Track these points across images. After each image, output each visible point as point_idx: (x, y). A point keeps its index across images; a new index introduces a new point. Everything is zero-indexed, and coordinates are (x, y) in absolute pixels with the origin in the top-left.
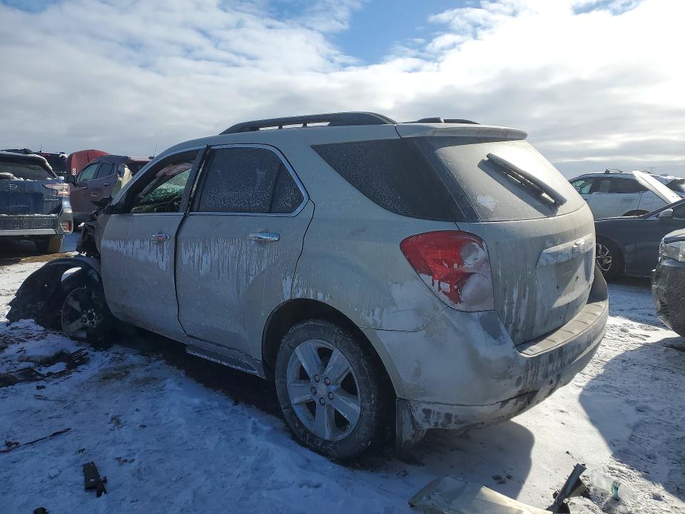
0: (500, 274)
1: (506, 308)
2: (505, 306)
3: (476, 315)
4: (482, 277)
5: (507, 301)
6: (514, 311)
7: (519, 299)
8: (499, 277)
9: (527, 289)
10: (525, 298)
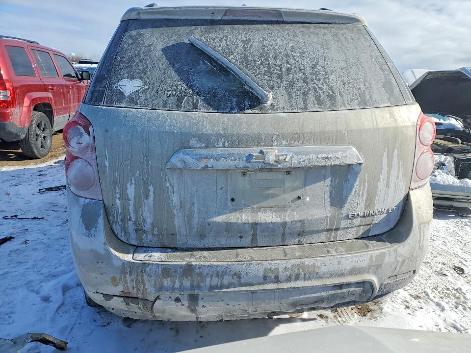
0: (107, 164)
1: (118, 203)
2: (117, 200)
3: (82, 200)
4: (85, 163)
5: (118, 195)
6: (131, 208)
7: (137, 196)
8: (105, 166)
9: (151, 188)
10: (147, 197)
